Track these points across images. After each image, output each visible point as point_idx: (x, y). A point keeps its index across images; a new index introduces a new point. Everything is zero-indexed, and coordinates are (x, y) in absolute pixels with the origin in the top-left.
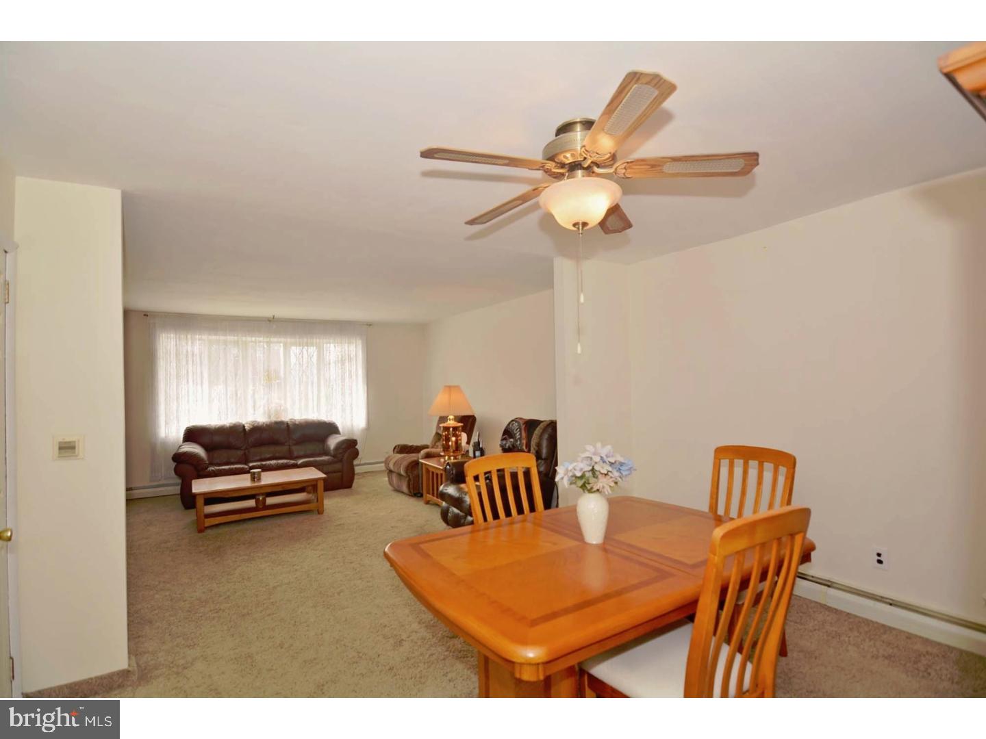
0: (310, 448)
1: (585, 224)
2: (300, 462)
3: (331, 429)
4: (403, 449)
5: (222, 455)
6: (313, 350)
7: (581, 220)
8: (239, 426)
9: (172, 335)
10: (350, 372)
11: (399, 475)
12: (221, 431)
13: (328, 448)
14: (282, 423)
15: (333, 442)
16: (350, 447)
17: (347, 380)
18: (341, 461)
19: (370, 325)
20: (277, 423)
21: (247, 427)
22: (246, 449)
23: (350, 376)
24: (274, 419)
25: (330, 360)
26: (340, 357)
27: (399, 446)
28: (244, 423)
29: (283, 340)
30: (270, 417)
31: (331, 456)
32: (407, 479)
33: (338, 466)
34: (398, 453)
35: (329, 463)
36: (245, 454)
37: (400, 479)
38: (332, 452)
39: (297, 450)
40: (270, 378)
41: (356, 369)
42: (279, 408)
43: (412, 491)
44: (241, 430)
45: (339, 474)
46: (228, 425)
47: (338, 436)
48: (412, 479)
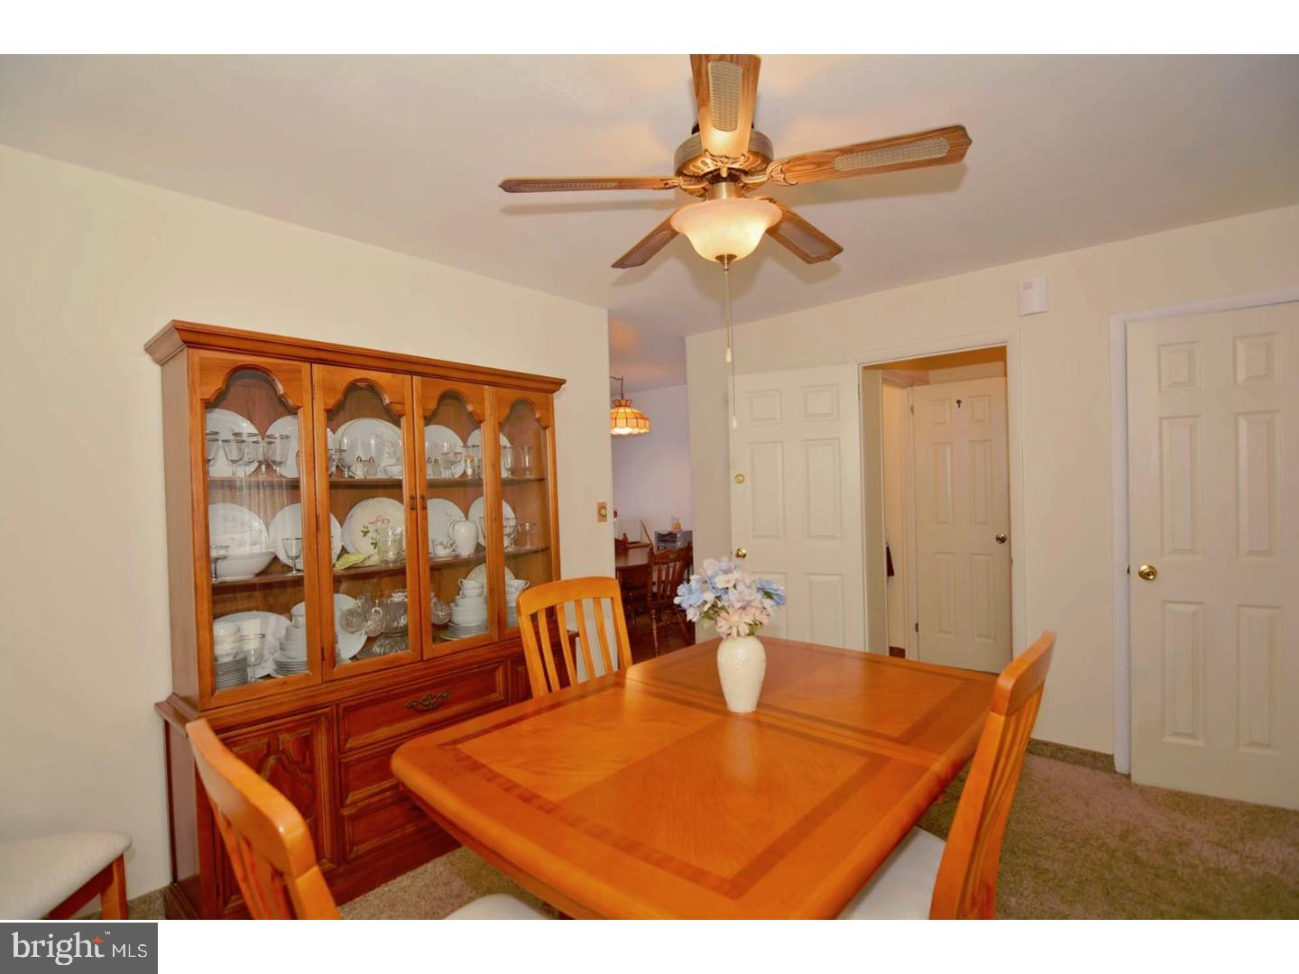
1: (731, 257)
7: (726, 252)
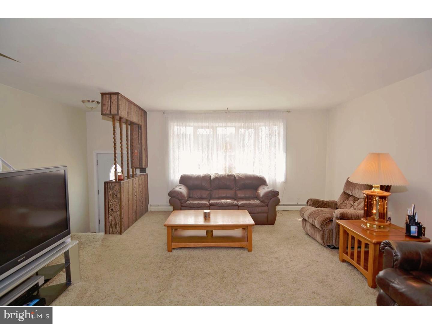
0: (248, 193)
2: (240, 203)
3: (261, 181)
4: (316, 203)
5: (198, 193)
6: (252, 131)
8: (208, 176)
9: (176, 124)
10: (275, 144)
11: (313, 226)
12: (198, 178)
13: (259, 195)
14: (231, 175)
15: (262, 191)
16: (274, 196)
17: (273, 149)
18: (267, 206)
19: (289, 111)
20: (228, 175)
21: (212, 177)
22: (211, 190)
23: (275, 147)
24: (228, 173)
25: (262, 136)
26: (268, 134)
27: (311, 200)
28: (210, 174)
29: (234, 124)
30: (225, 171)
31: (260, 201)
32: (322, 232)
33: (265, 209)
34: (310, 205)
35: (258, 206)
36: (210, 193)
37: (314, 230)
38: (261, 199)
39: (240, 194)
40: (227, 147)
41: (279, 142)
42: (231, 166)
43: (325, 242)
44: (209, 178)
45: (266, 215)
46: (202, 175)
47: (266, 187)
48: (326, 233)
